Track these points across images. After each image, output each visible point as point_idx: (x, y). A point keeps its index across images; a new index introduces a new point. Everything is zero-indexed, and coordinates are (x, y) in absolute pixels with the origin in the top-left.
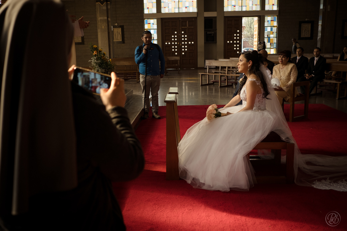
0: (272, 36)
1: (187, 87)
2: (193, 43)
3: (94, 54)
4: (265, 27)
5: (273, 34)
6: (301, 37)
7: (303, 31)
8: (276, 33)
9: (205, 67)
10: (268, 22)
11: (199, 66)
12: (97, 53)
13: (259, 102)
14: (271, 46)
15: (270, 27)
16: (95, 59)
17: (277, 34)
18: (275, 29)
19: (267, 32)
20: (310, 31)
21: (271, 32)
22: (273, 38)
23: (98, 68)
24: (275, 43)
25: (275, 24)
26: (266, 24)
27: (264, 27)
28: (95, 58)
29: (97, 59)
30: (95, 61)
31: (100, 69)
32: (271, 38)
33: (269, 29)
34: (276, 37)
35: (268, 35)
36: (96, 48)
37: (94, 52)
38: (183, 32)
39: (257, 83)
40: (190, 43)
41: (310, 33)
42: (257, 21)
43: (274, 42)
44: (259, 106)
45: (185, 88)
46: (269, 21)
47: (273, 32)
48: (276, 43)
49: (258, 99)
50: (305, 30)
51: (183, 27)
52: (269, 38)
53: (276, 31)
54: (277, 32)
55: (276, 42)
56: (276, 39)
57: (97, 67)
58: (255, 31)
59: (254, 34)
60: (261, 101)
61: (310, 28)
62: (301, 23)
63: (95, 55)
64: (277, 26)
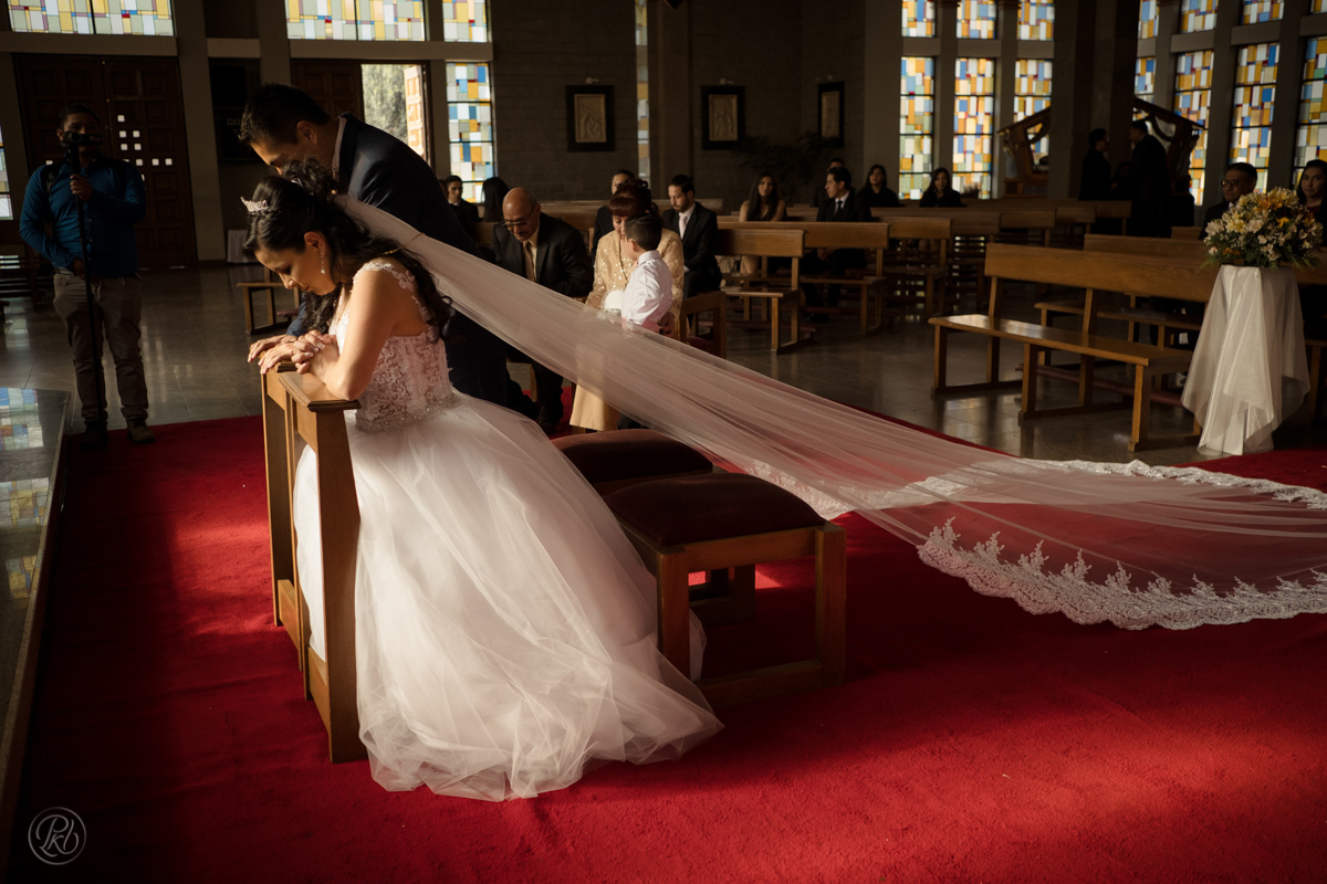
0: (474, 136)
1: (159, 345)
2: (169, 162)
4: (450, 105)
5: (479, 130)
6: (577, 141)
7: (583, 121)
8: (489, 128)
9: (229, 260)
10: (458, 84)
11: (202, 256)
13: (424, 372)
14: (474, 176)
15: (467, 105)
17: (492, 130)
18: (484, 114)
19: (456, 121)
20: (603, 121)
21: (473, 121)
22: (479, 144)
24: (487, 163)
25: (485, 92)
26: (452, 93)
27: (445, 103)
32: (472, 144)
33: (462, 112)
34: (492, 142)
35: (460, 134)
38: (121, 118)
39: (401, 282)
40: (156, 162)
41: (604, 128)
42: (417, 80)
43: (485, 160)
44: (430, 389)
45: (153, 348)
46: (461, 83)
47: (479, 124)
48: (494, 163)
49: (422, 361)
50: (587, 118)
51: (121, 98)
52: (465, 143)
53: (489, 120)
54: (492, 124)
55: (491, 160)
56: (491, 148)
58: (412, 119)
59: (410, 128)
60: (433, 365)
61: (603, 109)
62: (571, 91)
64: (490, 102)
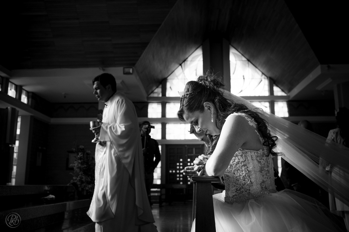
3: (79, 156)
12: (83, 156)
16: (79, 163)
23: (82, 175)
28: (80, 161)
29: (82, 164)
30: (80, 165)
31: (84, 177)
36: (83, 149)
37: (80, 154)
57: (80, 173)
63: (80, 159)
